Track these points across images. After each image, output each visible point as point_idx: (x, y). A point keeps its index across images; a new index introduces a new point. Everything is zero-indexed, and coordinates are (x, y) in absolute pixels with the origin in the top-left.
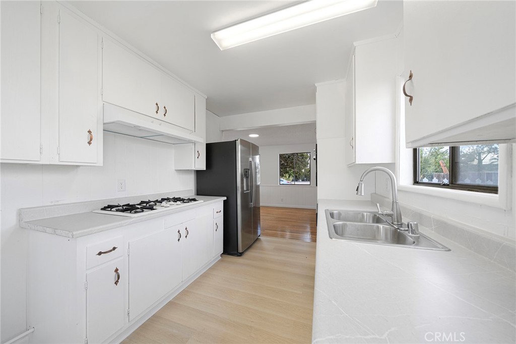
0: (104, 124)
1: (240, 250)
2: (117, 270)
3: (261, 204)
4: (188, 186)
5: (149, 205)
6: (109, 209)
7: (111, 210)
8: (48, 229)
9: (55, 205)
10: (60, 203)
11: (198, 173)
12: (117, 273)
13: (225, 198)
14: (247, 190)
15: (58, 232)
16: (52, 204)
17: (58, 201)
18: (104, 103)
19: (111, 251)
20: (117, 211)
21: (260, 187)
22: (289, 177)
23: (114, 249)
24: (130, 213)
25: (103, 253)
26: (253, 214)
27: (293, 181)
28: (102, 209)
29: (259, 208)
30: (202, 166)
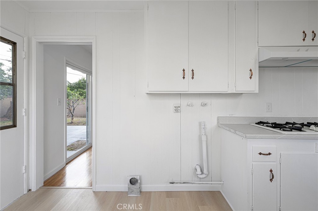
0: (259, 62)
2: (271, 171)
5: (295, 127)
6: (262, 124)
7: (263, 125)
8: (232, 130)
9: (231, 117)
10: (233, 116)
12: (272, 173)
15: (237, 132)
16: (230, 116)
17: (232, 115)
18: (259, 47)
19: (267, 155)
20: (267, 126)
23: (270, 154)
24: (280, 130)
25: (262, 154)
28: (256, 123)
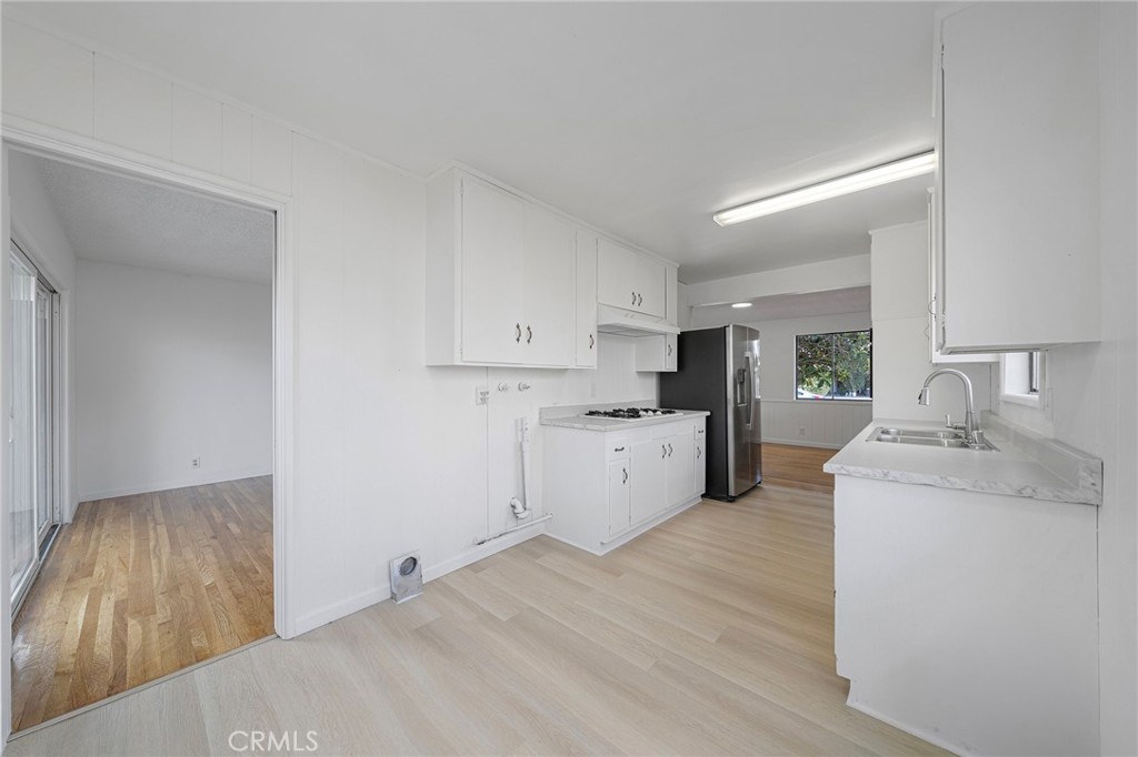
0: (598, 326)
1: (732, 492)
2: (624, 470)
3: (764, 438)
4: (647, 394)
11: (663, 376)
13: (708, 413)
14: (742, 402)
18: (598, 305)
20: (605, 416)
21: (762, 404)
22: (820, 385)
23: (623, 449)
25: (617, 450)
26: (750, 454)
27: (829, 394)
28: (587, 415)
29: (760, 445)
30: (672, 366)
